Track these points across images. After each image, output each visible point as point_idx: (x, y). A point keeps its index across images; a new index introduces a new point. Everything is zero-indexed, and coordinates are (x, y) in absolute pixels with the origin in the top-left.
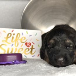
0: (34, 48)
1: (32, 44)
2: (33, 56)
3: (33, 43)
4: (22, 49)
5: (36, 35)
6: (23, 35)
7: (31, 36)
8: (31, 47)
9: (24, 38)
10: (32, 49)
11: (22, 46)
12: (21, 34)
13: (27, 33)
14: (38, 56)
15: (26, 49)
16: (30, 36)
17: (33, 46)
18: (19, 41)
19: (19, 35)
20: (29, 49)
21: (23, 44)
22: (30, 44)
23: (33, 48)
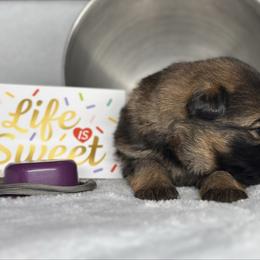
0: (101, 146)
1: (95, 133)
2: (95, 171)
3: (98, 128)
5: (109, 104)
6: (67, 103)
7: (93, 106)
8: (91, 141)
9: (70, 115)
10: (95, 147)
11: (61, 139)
12: (62, 103)
13: (82, 99)
14: (113, 170)
15: (77, 148)
16: (89, 107)
17: (96, 139)
18: (55, 125)
19: (55, 103)
20: (84, 149)
21: (66, 131)
22: (90, 134)
23: (99, 144)
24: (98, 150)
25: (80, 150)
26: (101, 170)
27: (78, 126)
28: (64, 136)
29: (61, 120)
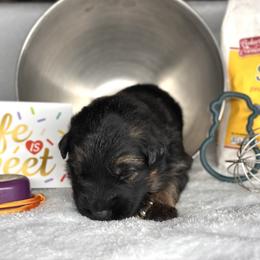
0: (51, 158)
1: (46, 145)
2: (47, 181)
3: (48, 140)
4: (17, 160)
5: (58, 117)
6: (20, 117)
7: (44, 120)
8: (42, 153)
9: (22, 129)
10: (45, 158)
11: (15, 152)
12: (15, 117)
13: (33, 113)
14: (62, 180)
15: (29, 159)
16: (40, 121)
17: (47, 151)
18: (9, 138)
19: (8, 118)
20: (36, 161)
21: (20, 144)
22: (41, 146)
23: (50, 155)
24: (49, 161)
25: (32, 162)
26: (52, 179)
27: (30, 139)
28: (18, 148)
29: (15, 133)
